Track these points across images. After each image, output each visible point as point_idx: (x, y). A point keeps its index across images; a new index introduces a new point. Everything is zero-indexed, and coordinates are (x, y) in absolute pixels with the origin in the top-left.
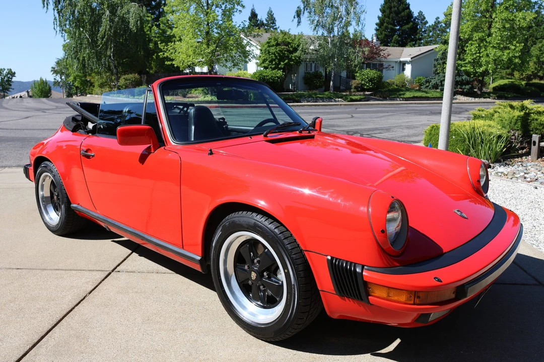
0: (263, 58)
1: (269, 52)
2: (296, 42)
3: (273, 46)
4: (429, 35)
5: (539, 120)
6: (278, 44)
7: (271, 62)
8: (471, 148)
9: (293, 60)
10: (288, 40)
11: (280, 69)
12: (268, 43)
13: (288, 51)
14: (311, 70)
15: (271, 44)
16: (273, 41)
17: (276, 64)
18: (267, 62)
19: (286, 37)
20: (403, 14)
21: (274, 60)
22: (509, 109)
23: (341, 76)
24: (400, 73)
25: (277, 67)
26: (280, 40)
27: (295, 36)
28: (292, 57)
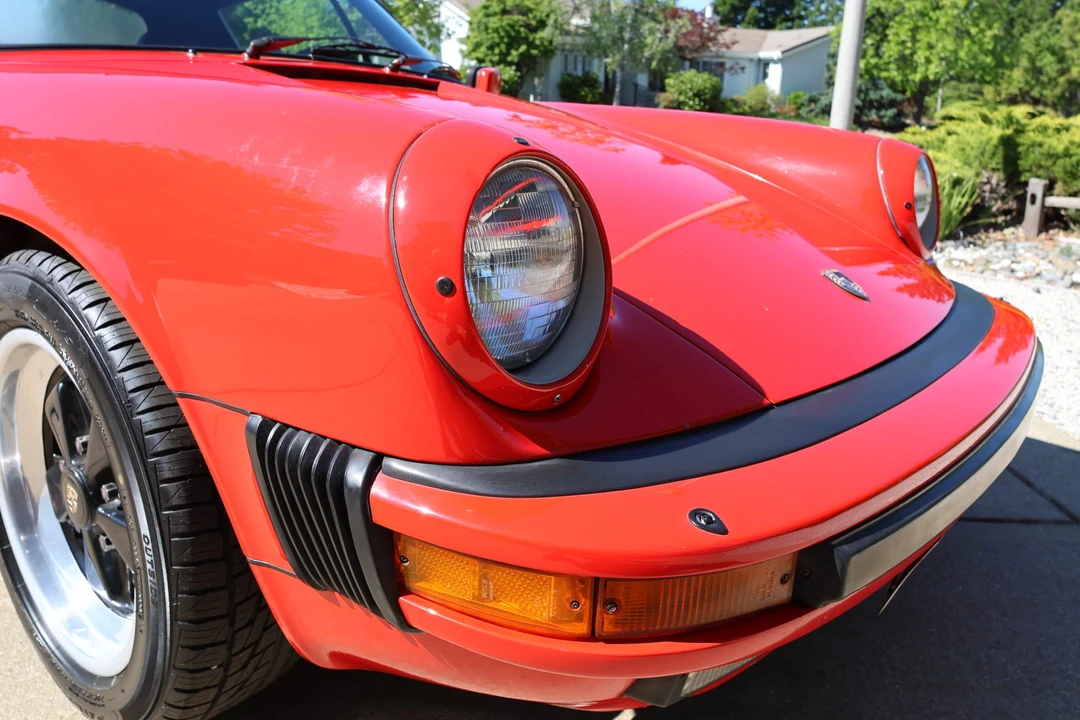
0: (475, 41)
1: (487, 28)
2: (544, 7)
3: (495, 14)
4: (819, 9)
5: (1046, 147)
6: (505, 12)
7: (491, 48)
9: (536, 47)
10: (527, 3)
11: (510, 64)
12: (486, 7)
13: (527, 26)
14: (575, 69)
15: (491, 10)
16: (494, 4)
17: (501, 53)
18: (483, 49)
21: (498, 45)
22: (980, 122)
23: (636, 85)
24: (757, 82)
25: (503, 60)
26: (509, 3)
28: (534, 39)
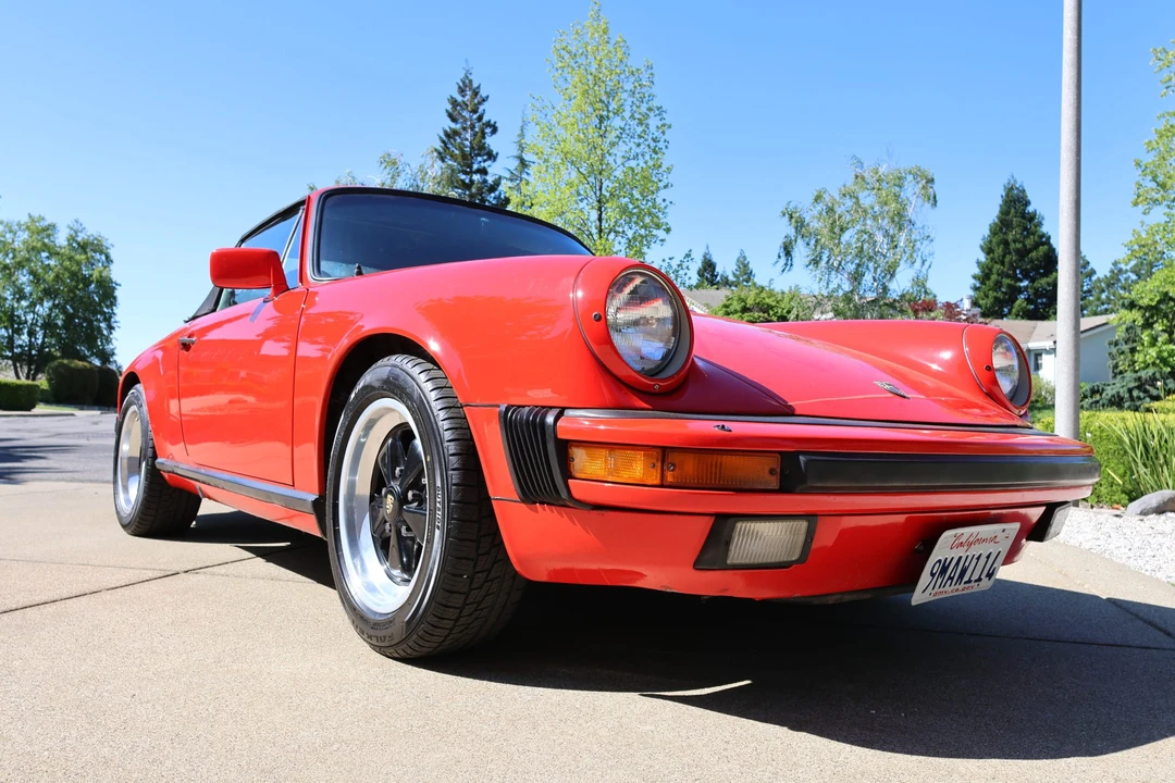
2: (785, 305)
3: (736, 312)
6: (745, 309)
8: (1140, 464)
10: (767, 301)
12: (726, 306)
15: (732, 308)
16: (735, 303)
19: (764, 295)
20: (1034, 254)
26: (750, 302)
27: (783, 293)
